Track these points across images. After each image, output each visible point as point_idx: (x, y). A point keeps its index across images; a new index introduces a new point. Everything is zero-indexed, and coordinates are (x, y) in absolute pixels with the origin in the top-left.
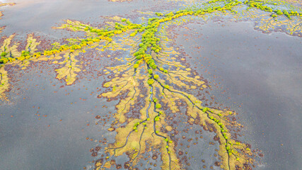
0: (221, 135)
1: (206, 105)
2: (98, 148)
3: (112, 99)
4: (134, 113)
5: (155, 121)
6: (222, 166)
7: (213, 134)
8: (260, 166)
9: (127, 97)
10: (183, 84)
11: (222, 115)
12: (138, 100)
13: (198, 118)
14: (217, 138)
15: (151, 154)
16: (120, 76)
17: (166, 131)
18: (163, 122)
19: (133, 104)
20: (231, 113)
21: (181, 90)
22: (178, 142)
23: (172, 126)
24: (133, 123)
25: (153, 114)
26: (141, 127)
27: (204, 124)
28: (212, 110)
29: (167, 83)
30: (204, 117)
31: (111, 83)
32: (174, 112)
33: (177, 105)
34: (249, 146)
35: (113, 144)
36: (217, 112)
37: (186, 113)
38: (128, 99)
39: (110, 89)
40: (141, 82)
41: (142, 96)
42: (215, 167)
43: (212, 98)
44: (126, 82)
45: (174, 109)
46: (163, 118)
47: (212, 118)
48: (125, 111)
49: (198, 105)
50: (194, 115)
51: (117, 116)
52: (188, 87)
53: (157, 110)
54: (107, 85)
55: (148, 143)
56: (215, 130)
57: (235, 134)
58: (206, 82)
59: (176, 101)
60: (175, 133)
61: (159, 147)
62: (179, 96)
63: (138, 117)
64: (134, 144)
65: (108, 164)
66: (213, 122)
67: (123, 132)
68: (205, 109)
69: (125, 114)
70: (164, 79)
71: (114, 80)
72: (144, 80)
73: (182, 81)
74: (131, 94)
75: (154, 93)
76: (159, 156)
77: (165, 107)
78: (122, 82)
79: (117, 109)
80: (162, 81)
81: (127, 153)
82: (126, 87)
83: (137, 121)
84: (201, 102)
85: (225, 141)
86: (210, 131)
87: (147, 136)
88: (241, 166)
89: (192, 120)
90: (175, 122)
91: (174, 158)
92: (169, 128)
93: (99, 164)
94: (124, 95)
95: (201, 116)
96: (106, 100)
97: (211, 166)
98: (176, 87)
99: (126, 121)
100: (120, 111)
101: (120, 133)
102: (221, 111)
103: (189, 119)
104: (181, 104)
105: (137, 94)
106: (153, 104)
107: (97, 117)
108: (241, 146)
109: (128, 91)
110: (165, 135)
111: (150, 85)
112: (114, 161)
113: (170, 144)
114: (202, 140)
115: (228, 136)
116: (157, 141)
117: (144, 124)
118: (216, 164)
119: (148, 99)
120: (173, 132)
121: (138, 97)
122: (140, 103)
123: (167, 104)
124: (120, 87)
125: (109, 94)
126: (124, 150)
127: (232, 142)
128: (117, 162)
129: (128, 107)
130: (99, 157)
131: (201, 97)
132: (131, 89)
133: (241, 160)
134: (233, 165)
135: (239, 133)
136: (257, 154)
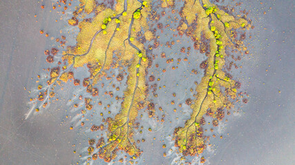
0: (212, 61)
2: (55, 51)
5: (133, 19)
6: (192, 106)
8: (236, 114)
11: (229, 27)
13: (194, 25)
14: (204, 65)
15: (117, 73)
17: (144, 40)
18: (143, 23)
22: (154, 62)
23: (154, 31)
24: (105, 14)
25: (133, 4)
26: (112, 27)
28: (220, 14)
30: (203, 22)
32: (164, 5)
35: (73, 48)
36: (226, 18)
37: (181, 13)
42: (184, 105)
46: (145, 15)
47: (214, 28)
50: (190, 18)
55: (117, 56)
56: (208, 51)
57: (231, 63)
60: (155, 46)
61: (129, 64)
64: (99, 54)
65: (64, 77)
66: (212, 36)
67: (90, 29)
76: (125, 77)
81: (89, 66)
83: (108, 12)
85: (212, 72)
86: (201, 51)
87: (117, 43)
88: (215, 110)
89: (185, 26)
90: (160, 26)
91: (141, 85)
92: (148, 35)
93: (54, 74)
95: (200, 21)
97: (181, 104)
99: (94, 10)
101: (84, 30)
102: (231, 18)
103: (181, 25)
108: (229, 83)
110: (140, 47)
112: (72, 73)
113: (142, 63)
115: (220, 64)
116: (129, 54)
117: (117, 21)
118: (188, 101)
126: (84, 61)
127: (221, 75)
128: (75, 76)
130: (55, 64)
133: (218, 103)
134: (205, 107)
135: (237, 62)
136: (241, 98)
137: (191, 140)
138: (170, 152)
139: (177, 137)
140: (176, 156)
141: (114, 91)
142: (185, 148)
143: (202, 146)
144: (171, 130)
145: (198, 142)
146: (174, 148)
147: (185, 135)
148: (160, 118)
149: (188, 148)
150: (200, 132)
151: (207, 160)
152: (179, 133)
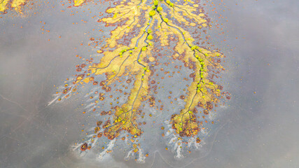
0: (198, 73)
1: (198, 43)
2: (83, 66)
3: (110, 24)
4: (126, 40)
5: (141, 51)
6: (186, 100)
7: (191, 71)
8: (222, 106)
9: (124, 24)
10: (183, 20)
11: (208, 56)
12: (134, 29)
13: (184, 54)
14: (193, 76)
15: (127, 78)
16: (126, 4)
17: (148, 61)
18: (149, 53)
19: (128, 31)
20: (218, 54)
21: (179, 25)
22: (155, 73)
23: (156, 57)
24: (121, 49)
25: (142, 44)
26: (127, 54)
27: (187, 60)
28: (201, 49)
29: (168, 17)
30: (190, 53)
31: (114, 9)
32: (163, 45)
33: (169, 39)
34: (221, 88)
35: (97, 64)
36: (205, 52)
37: (174, 48)
38: (125, 26)
39: (111, 15)
40: (143, 12)
41: (139, 25)
42: (179, 99)
43: (207, 38)
44: (128, 10)
45: (164, 42)
46: (150, 49)
47: (197, 56)
48: (118, 38)
49: (189, 42)
50: (181, 51)
51: (109, 41)
52: (187, 23)
53: (147, 41)
54: (110, 11)
55: (127, 69)
56: (194, 68)
57: (213, 75)
58: (208, 21)
59: (169, 36)
60: (156, 65)
61: (136, 74)
62: (175, 31)
63: (128, 44)
64: (115, 67)
65: (87, 80)
66: (197, 60)
67: (109, 55)
68: (194, 47)
69: (117, 40)
70: (167, 13)
71: (118, 6)
72: (147, 10)
73: (184, 17)
74: (129, 22)
75: (152, 25)
76: (133, 81)
77: (156, 39)
78: (125, 10)
79: (111, 34)
80: (164, 14)
81: (107, 74)
82: (127, 16)
83: (125, 47)
84: (193, 40)
85: (200, 79)
86: (190, 68)
87: (129, 62)
88: (204, 103)
89: (177, 55)
90: (160, 55)
91: (145, 85)
92: (151, 59)
93: (80, 78)
94: (122, 23)
95: (187, 53)
96: (105, 24)
97: (176, 99)
98: (176, 22)
99: (116, 46)
100: (113, 37)
101: (106, 56)
102: (208, 52)
103: (174, 54)
104: (173, 39)
105: (134, 24)
106: (146, 34)
107: (91, 40)
108: (213, 86)
109: (128, 19)
110: (146, 64)
111: (151, 17)
112: (93, 78)
113: (147, 73)
114: (178, 75)
115: (205, 75)
116: (137, 68)
117: (130, 51)
118: (182, 97)
119: (143, 29)
120: (155, 63)
121: (135, 26)
122: (134, 32)
123: (159, 37)
124: (121, 15)
125: (109, 20)
126: (104, 71)
127: (207, 81)
128: (95, 80)
129: (122, 34)
130: (82, 72)
131: (196, 35)
132: (131, 18)
133: (206, 98)
134: (197, 101)
135: (217, 74)
136: (224, 96)
137: (186, 124)
138: (168, 133)
139: (174, 121)
140: (173, 137)
141: (123, 89)
142: (181, 130)
143: (197, 129)
144: (169, 116)
145: (193, 125)
146: (171, 130)
147: (180, 120)
148: (160, 107)
149: (184, 130)
150: (193, 118)
151: (202, 141)
152: (175, 118)
